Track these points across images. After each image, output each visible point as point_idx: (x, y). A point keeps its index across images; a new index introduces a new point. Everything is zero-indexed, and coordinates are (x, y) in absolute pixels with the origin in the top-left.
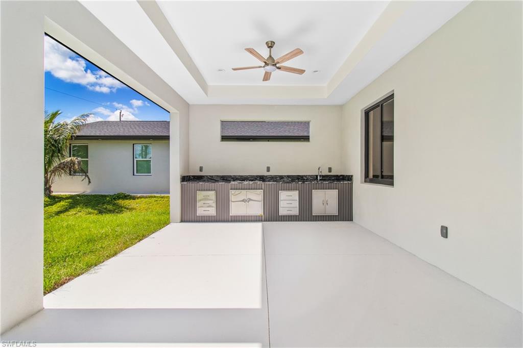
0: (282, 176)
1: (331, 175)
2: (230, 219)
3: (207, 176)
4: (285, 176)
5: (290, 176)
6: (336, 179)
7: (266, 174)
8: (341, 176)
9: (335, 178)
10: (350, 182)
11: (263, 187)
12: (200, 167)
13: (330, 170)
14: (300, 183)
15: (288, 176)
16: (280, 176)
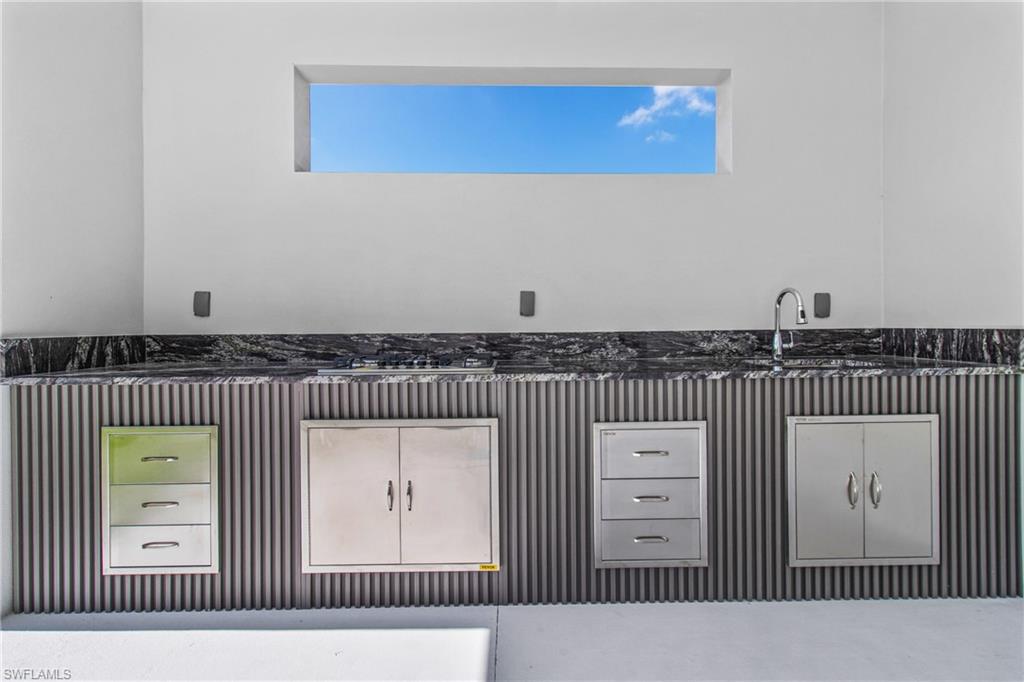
0: (593, 336)
1: (831, 332)
2: (303, 589)
3: (228, 339)
4: (607, 336)
5: (633, 335)
6: (857, 351)
7: (516, 325)
8: (878, 332)
9: (850, 343)
10: (1009, 371)
11: (499, 401)
12: (198, 295)
13: (823, 305)
14: (717, 376)
15: (627, 339)
16: (585, 336)
